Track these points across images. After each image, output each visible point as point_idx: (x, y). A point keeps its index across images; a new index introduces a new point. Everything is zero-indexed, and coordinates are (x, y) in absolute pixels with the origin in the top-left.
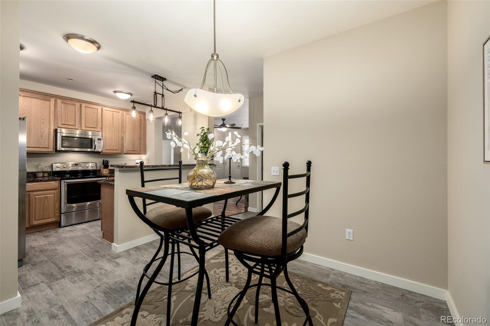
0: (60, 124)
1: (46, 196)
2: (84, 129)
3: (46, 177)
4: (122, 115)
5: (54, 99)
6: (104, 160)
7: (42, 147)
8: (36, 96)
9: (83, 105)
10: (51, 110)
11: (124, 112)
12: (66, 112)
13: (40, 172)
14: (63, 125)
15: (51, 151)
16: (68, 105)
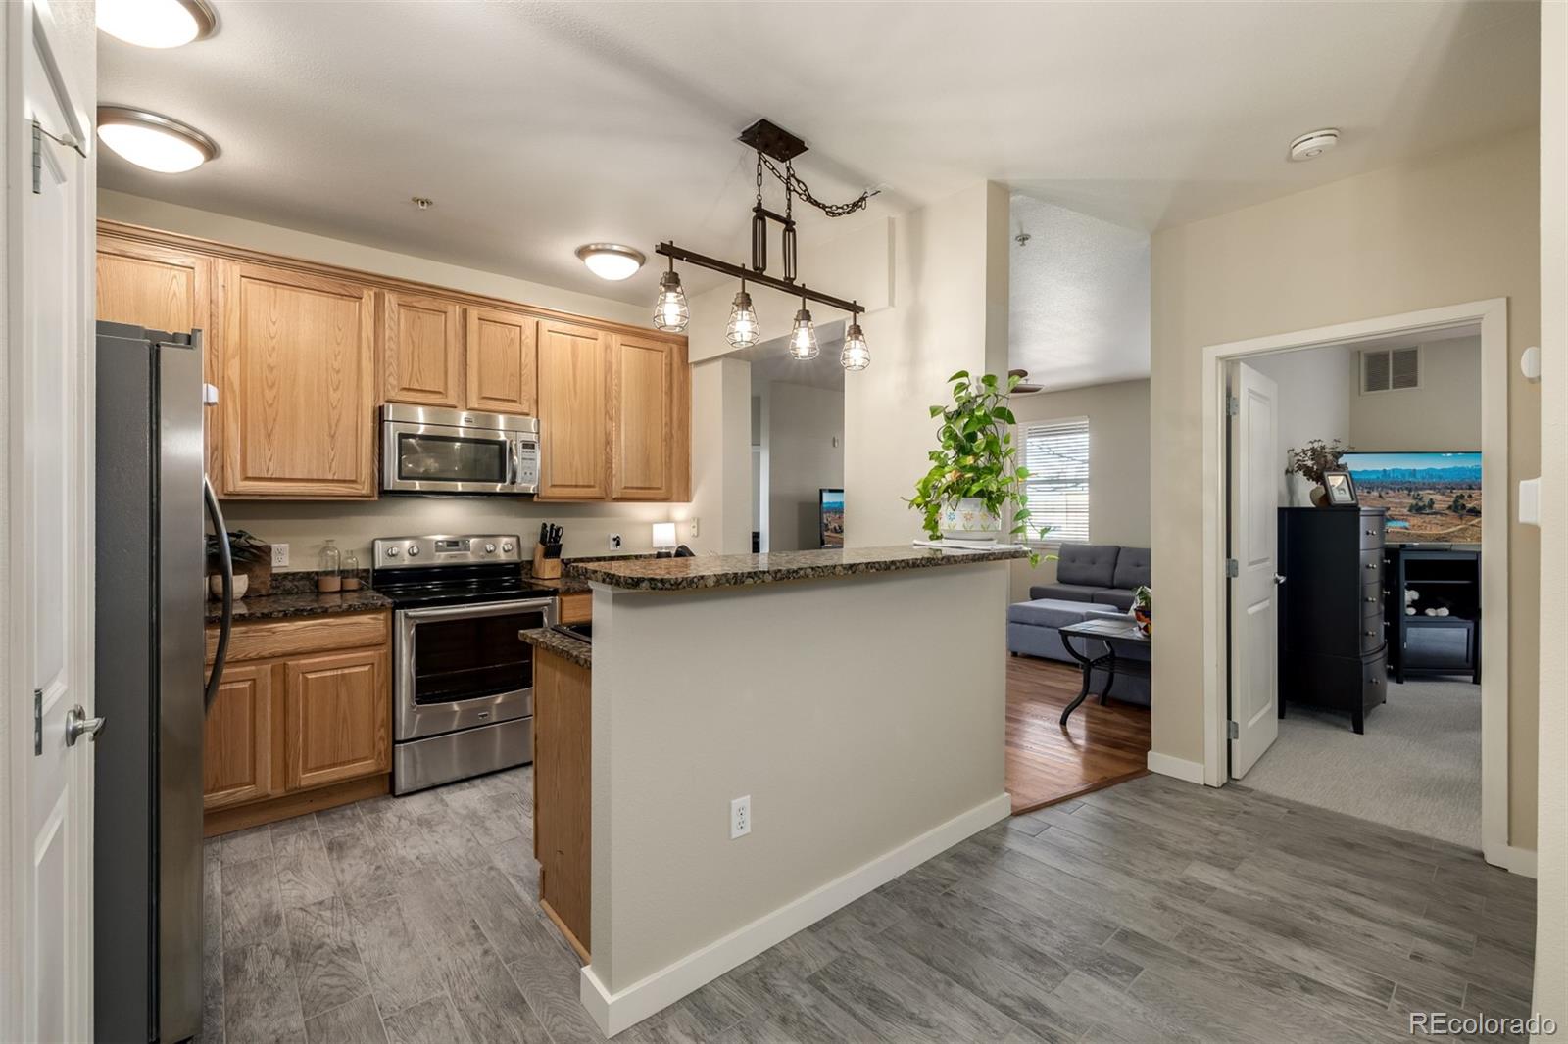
0: (393, 387)
1: (343, 675)
2: (476, 406)
3: (353, 591)
4: (607, 347)
5: (372, 293)
6: (545, 525)
7: (336, 478)
8: (312, 280)
9: (474, 313)
10: (363, 335)
11: (614, 336)
12: (413, 342)
13: (331, 573)
14: (405, 392)
15: (364, 492)
16: (421, 315)
